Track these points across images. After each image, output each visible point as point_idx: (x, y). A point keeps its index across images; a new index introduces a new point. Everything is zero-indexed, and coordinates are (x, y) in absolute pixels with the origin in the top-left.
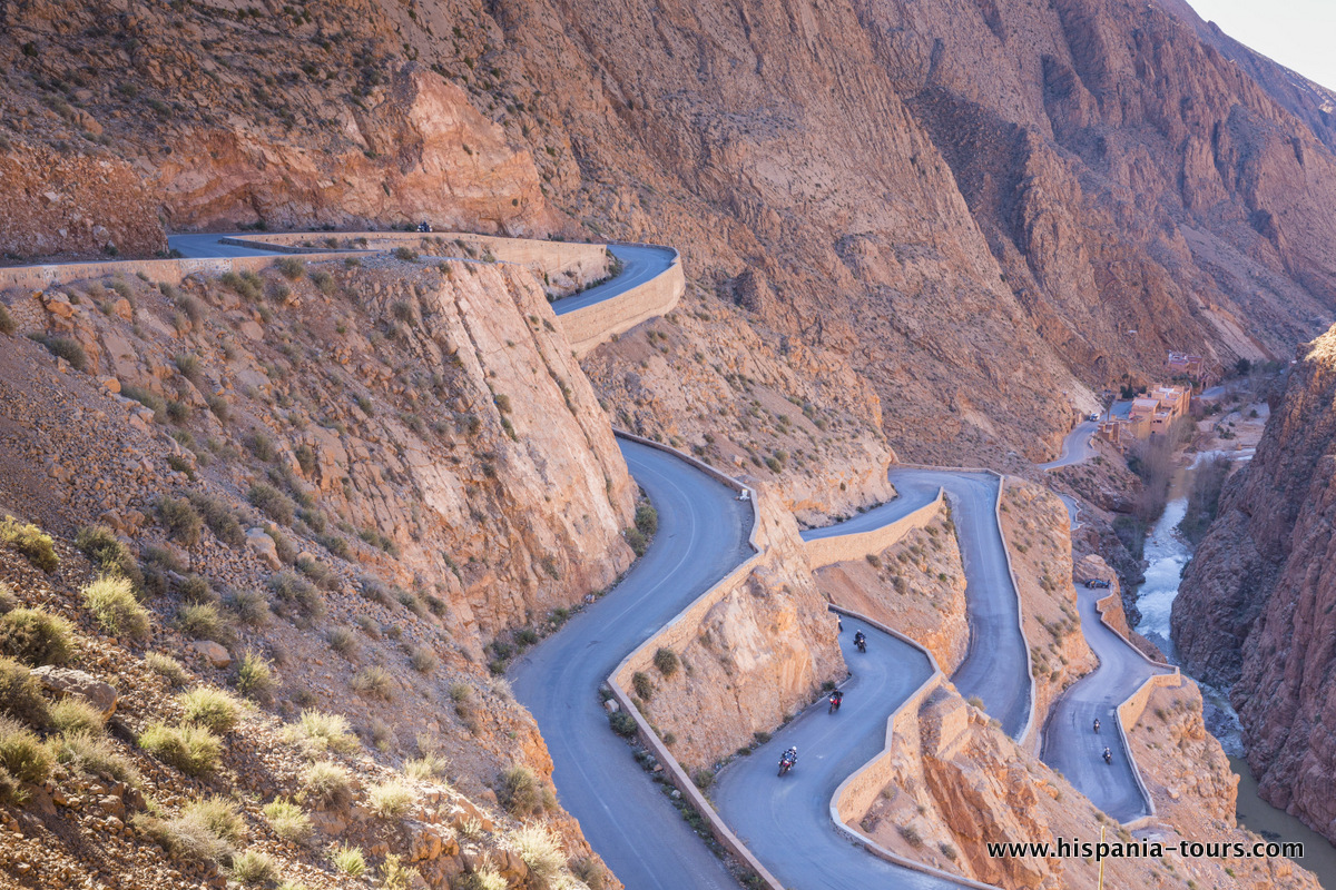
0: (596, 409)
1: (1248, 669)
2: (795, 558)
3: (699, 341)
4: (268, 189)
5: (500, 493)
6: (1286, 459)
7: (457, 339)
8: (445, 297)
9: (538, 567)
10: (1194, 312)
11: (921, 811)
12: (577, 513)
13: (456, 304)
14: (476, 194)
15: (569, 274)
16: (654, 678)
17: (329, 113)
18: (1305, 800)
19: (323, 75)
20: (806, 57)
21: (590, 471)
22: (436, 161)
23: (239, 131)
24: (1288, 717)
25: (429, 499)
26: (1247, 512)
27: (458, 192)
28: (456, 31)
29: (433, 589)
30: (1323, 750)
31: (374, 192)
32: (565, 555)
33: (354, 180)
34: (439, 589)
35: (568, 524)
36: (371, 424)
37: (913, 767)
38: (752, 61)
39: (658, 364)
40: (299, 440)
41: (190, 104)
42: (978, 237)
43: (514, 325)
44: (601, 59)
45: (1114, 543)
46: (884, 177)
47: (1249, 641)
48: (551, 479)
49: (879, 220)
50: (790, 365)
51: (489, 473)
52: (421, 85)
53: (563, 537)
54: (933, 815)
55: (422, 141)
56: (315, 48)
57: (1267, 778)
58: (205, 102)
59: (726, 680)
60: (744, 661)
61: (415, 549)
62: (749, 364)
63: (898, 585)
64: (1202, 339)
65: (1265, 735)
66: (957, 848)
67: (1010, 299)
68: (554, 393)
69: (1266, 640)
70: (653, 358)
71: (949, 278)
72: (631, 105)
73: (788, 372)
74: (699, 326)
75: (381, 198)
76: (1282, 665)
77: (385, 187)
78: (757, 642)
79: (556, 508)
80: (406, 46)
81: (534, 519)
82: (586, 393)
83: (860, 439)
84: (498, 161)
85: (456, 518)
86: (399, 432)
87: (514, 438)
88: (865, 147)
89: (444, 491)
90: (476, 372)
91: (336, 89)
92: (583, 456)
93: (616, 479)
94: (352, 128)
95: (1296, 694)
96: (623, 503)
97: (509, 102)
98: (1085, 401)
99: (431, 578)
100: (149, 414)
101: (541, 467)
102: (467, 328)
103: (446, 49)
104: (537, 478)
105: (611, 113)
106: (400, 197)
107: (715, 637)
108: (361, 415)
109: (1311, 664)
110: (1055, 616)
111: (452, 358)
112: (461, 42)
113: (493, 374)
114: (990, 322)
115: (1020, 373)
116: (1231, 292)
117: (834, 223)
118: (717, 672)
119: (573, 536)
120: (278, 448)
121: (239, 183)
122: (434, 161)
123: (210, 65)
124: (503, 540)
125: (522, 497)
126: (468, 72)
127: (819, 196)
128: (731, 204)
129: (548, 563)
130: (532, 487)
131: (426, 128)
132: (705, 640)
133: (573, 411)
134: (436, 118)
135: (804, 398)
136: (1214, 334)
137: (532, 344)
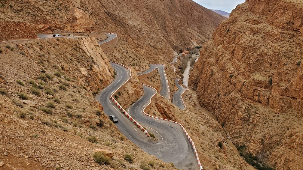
0: (106, 58)
1: (198, 88)
2: (137, 78)
3: (121, 48)
4: (53, 27)
5: (93, 71)
6: (202, 60)
7: (84, 48)
8: (82, 42)
9: (99, 81)
10: (190, 40)
11: (156, 110)
12: (105, 73)
13: (84, 43)
14: (86, 27)
15: (101, 38)
16: (118, 95)
17: (61, 15)
18: (206, 105)
19: (60, 9)
20: (134, 5)
21: (106, 67)
22: (79, 22)
23: (47, 18)
24: (203, 94)
25: (82, 73)
26: (197, 67)
27: (83, 26)
28: (81, 2)
29: (84, 85)
30: (208, 98)
31: (70, 27)
32: (103, 79)
33: (67, 25)
34: (85, 85)
35: (103, 75)
36: (72, 62)
37: (154, 105)
38: (126, 5)
39: (115, 51)
40: (61, 65)
41: (39, 14)
42: (160, 31)
43: (93, 46)
44: (103, 6)
45: (180, 73)
46: (146, 22)
47: (198, 85)
48: (100, 68)
49: (146, 29)
50: (134, 50)
51: (91, 69)
52: (76, 10)
53: (103, 77)
54: (157, 111)
55: (76, 19)
56: (58, 5)
57: (201, 102)
58: (42, 14)
59: (128, 95)
60: (131, 92)
61: (80, 79)
62: (129, 51)
63: (152, 81)
64: (191, 44)
65: (200, 97)
66: (161, 115)
67: (165, 40)
68: (100, 56)
69: (200, 84)
70: (114, 50)
71: (156, 37)
72: (108, 13)
73: (134, 51)
74: (121, 45)
75: (71, 28)
76: (202, 87)
77: (71, 26)
78: (132, 90)
79: (101, 73)
80: (73, 5)
81: (98, 74)
82: (105, 56)
83: (145, 61)
84: (88, 22)
85: (86, 75)
86: (77, 63)
87: (95, 63)
88: (143, 18)
89: (84, 71)
90: (88, 53)
91: (62, 11)
92: (105, 65)
93: (110, 68)
94: (65, 17)
95: (204, 91)
96: (111, 71)
97: (90, 13)
98: (175, 54)
99: (83, 84)
100: (37, 62)
101: (98, 67)
102: (85, 47)
103: (79, 5)
104: (98, 68)
105: (106, 14)
106: (74, 28)
107: (126, 89)
108: (71, 61)
109: (206, 87)
110: (173, 83)
111: (84, 51)
112: (81, 4)
113: (90, 54)
114: (162, 43)
115: (167, 50)
116: (195, 37)
117: (139, 30)
118: (127, 94)
119: (104, 77)
120: (58, 66)
121: (48, 26)
122: (78, 22)
123: (42, 8)
124: (94, 77)
125: (96, 72)
126: (83, 8)
127: (137, 25)
128: (124, 27)
130: (97, 70)
131: (77, 17)
132: (125, 90)
133: (103, 58)
134: (78, 15)
135: (137, 55)
136: (192, 43)
137: (96, 49)
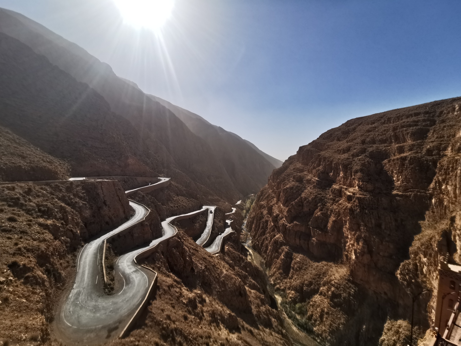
1: (252, 230)
2: (156, 220)
5: (100, 213)
7: (99, 191)
9: (105, 223)
12: (115, 215)
13: (101, 186)
15: (150, 182)
16: (116, 238)
19: (114, 156)
21: (121, 209)
27: (134, 171)
32: (111, 221)
35: (112, 217)
43: (112, 189)
51: (99, 210)
52: (130, 157)
59: (131, 238)
68: (117, 199)
77: (122, 170)
78: (140, 232)
79: (110, 215)
81: (105, 216)
82: (124, 198)
87: (106, 205)
90: (102, 196)
92: (120, 207)
93: (126, 210)
101: (110, 209)
104: (108, 210)
111: (98, 194)
113: (105, 196)
122: (131, 167)
125: (104, 213)
129: (107, 223)
130: (106, 212)
133: (120, 201)
134: (131, 162)
137: (115, 191)
